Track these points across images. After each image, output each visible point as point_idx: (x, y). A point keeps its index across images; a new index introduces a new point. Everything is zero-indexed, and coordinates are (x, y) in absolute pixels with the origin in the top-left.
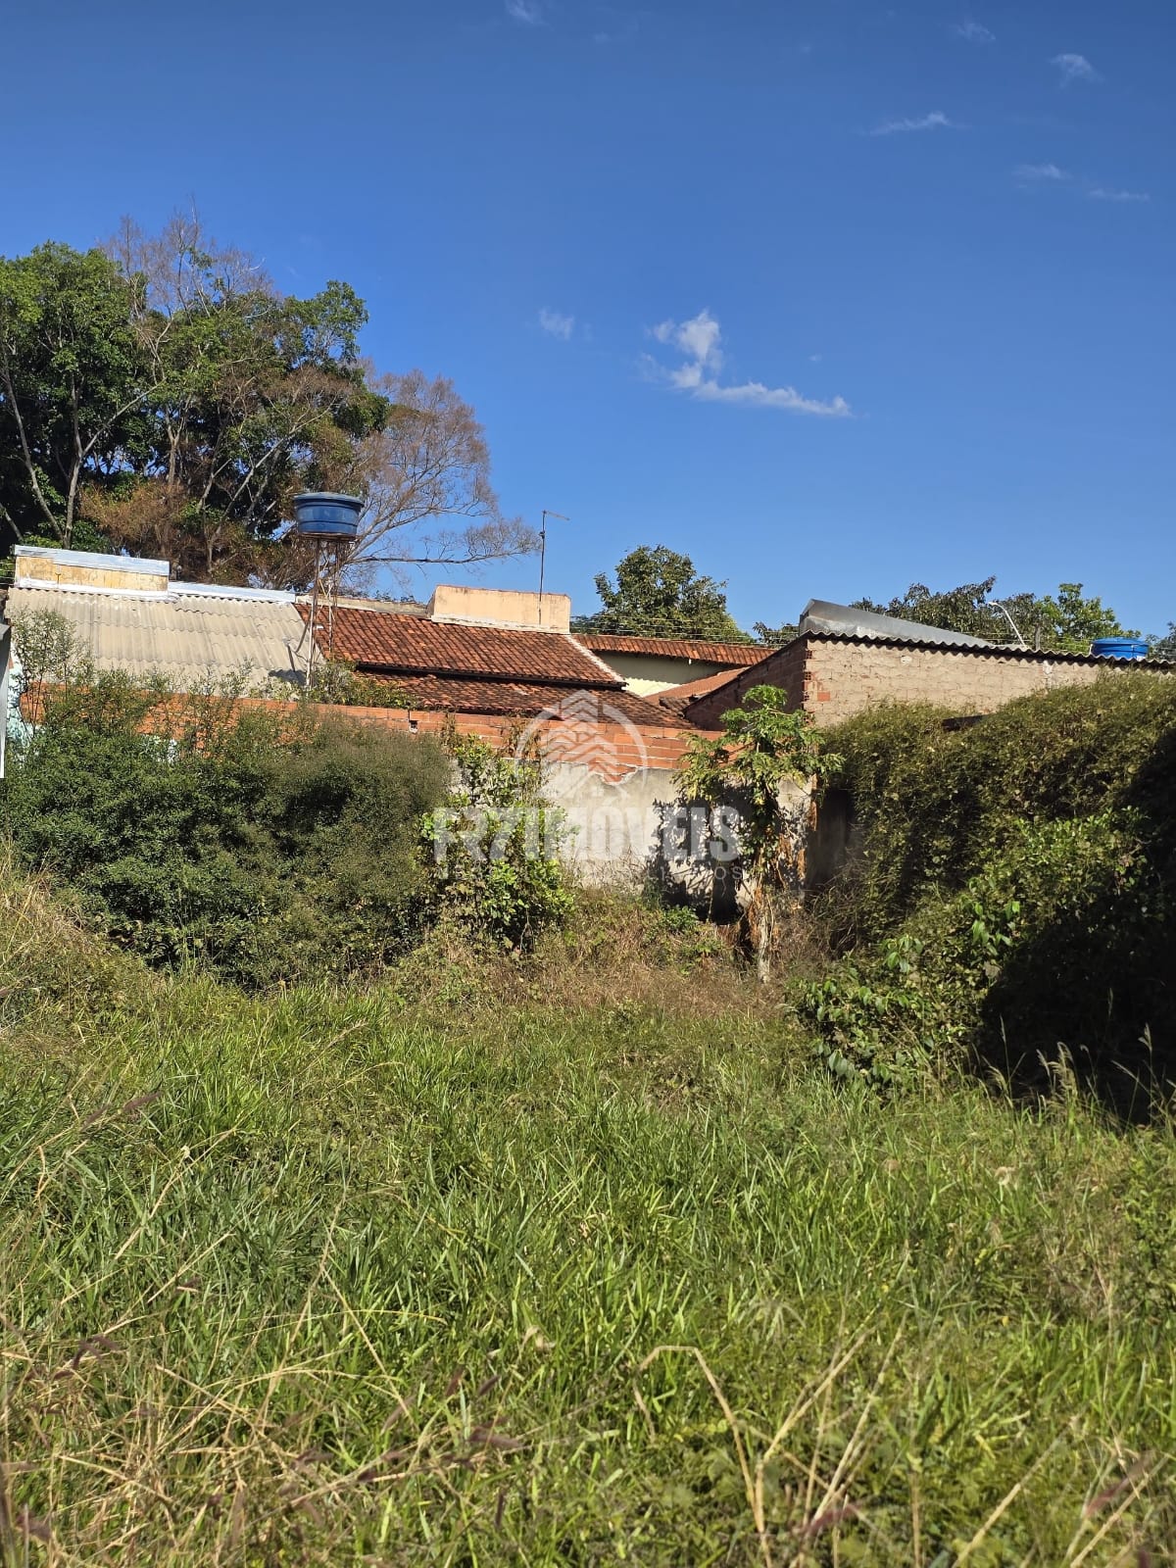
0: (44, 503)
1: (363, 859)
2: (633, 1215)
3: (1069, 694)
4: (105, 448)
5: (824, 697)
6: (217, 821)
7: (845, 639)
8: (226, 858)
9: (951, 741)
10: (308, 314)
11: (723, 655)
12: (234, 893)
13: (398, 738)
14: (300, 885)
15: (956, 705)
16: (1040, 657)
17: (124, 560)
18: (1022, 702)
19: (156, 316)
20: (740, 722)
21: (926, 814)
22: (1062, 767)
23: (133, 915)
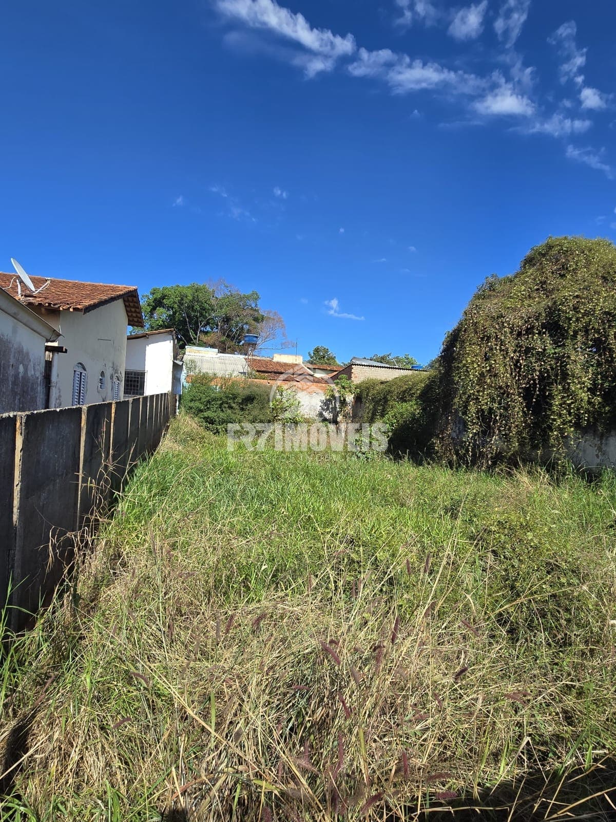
0: (192, 337)
1: (258, 411)
2: (313, 486)
3: (406, 376)
4: (205, 326)
5: (356, 377)
6: (227, 403)
7: (360, 365)
8: (229, 411)
9: (382, 386)
10: (248, 298)
11: (335, 369)
12: (231, 419)
13: (265, 386)
14: (245, 417)
15: (383, 379)
16: (400, 369)
17: (209, 349)
18: (396, 378)
19: (216, 298)
20: (338, 383)
21: (377, 402)
22: (404, 392)
23: (210, 423)
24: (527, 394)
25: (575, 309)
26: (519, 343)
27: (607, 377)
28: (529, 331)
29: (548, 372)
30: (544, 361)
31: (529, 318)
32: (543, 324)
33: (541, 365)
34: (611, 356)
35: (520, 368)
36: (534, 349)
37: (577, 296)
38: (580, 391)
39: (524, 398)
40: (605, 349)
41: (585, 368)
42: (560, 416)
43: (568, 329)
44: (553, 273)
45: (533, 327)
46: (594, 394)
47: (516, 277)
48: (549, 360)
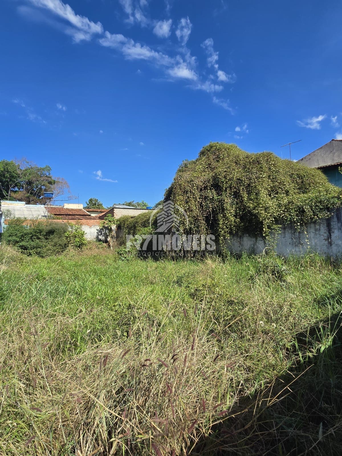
0: (5, 195)
1: (58, 239)
2: (100, 280)
3: (145, 213)
4: (14, 187)
5: (116, 215)
6: (36, 236)
7: (118, 208)
8: (37, 241)
9: (132, 219)
10: (43, 169)
11: (103, 211)
12: (39, 245)
13: (61, 224)
14: (49, 243)
15: (132, 215)
16: (141, 209)
17: (18, 202)
18: (140, 215)
19: (21, 169)
20: (106, 219)
21: (130, 228)
22: (145, 222)
23: (24, 250)
24: (207, 219)
25: (225, 177)
26: (201, 194)
27: (241, 209)
28: (206, 188)
29: (215, 208)
30: (213, 203)
31: (205, 181)
32: (211, 184)
33: (212, 205)
34: (242, 199)
35: (203, 207)
36: (208, 197)
37: (225, 171)
38: (231, 217)
39: (206, 221)
40: (239, 196)
41: (232, 205)
42: (223, 229)
43: (223, 187)
44: (213, 159)
45: (207, 186)
46: (236, 218)
47: (197, 161)
48: (216, 202)
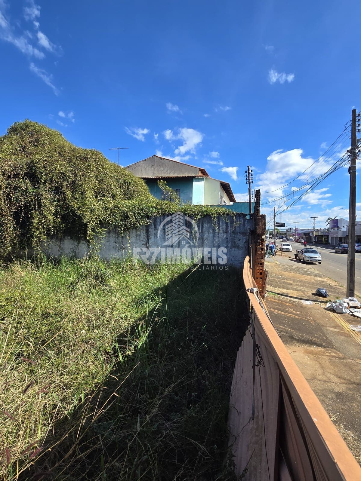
24: (16, 216)
25: (45, 167)
26: (9, 183)
27: (63, 208)
28: (16, 176)
29: (29, 203)
30: (27, 196)
31: (16, 167)
32: (25, 173)
33: (25, 198)
34: (65, 197)
35: (10, 199)
36: (19, 187)
37: (45, 160)
38: (49, 215)
39: (14, 218)
40: (61, 193)
41: (51, 202)
42: (38, 229)
43: (41, 179)
44: (30, 142)
45: (18, 174)
46: (56, 217)
47: (4, 138)
48: (30, 195)
